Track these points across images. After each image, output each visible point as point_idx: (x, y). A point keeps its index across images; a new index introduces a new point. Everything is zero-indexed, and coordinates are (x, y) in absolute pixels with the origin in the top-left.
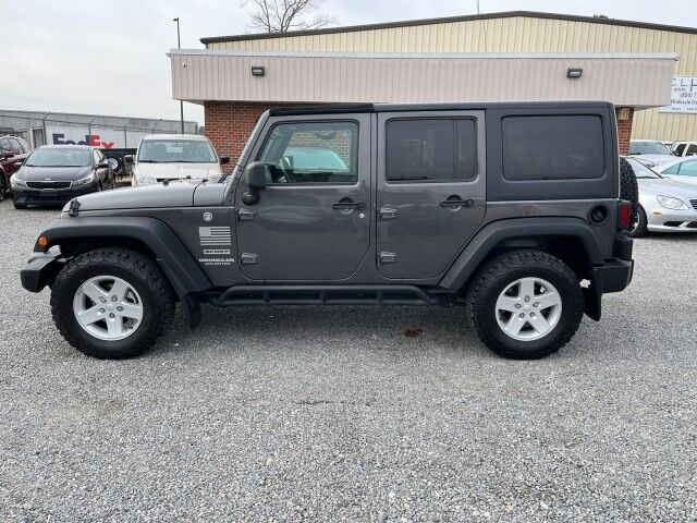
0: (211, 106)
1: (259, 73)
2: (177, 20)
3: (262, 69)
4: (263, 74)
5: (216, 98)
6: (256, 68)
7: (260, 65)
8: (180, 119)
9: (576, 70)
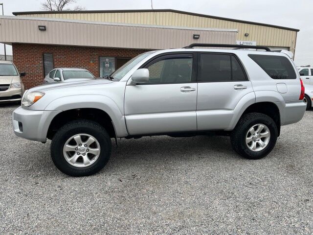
0: (15, 46)
1: (43, 29)
3: (45, 27)
4: (45, 30)
5: (18, 41)
6: (41, 26)
7: (43, 25)
8: (4, 54)
9: (197, 35)
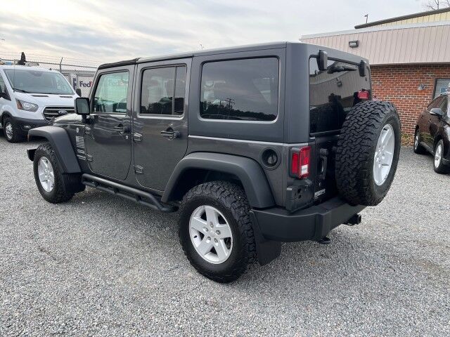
1: (354, 45)
2: (367, 16)
3: (357, 42)
4: (357, 46)
6: (352, 42)
7: (355, 40)
